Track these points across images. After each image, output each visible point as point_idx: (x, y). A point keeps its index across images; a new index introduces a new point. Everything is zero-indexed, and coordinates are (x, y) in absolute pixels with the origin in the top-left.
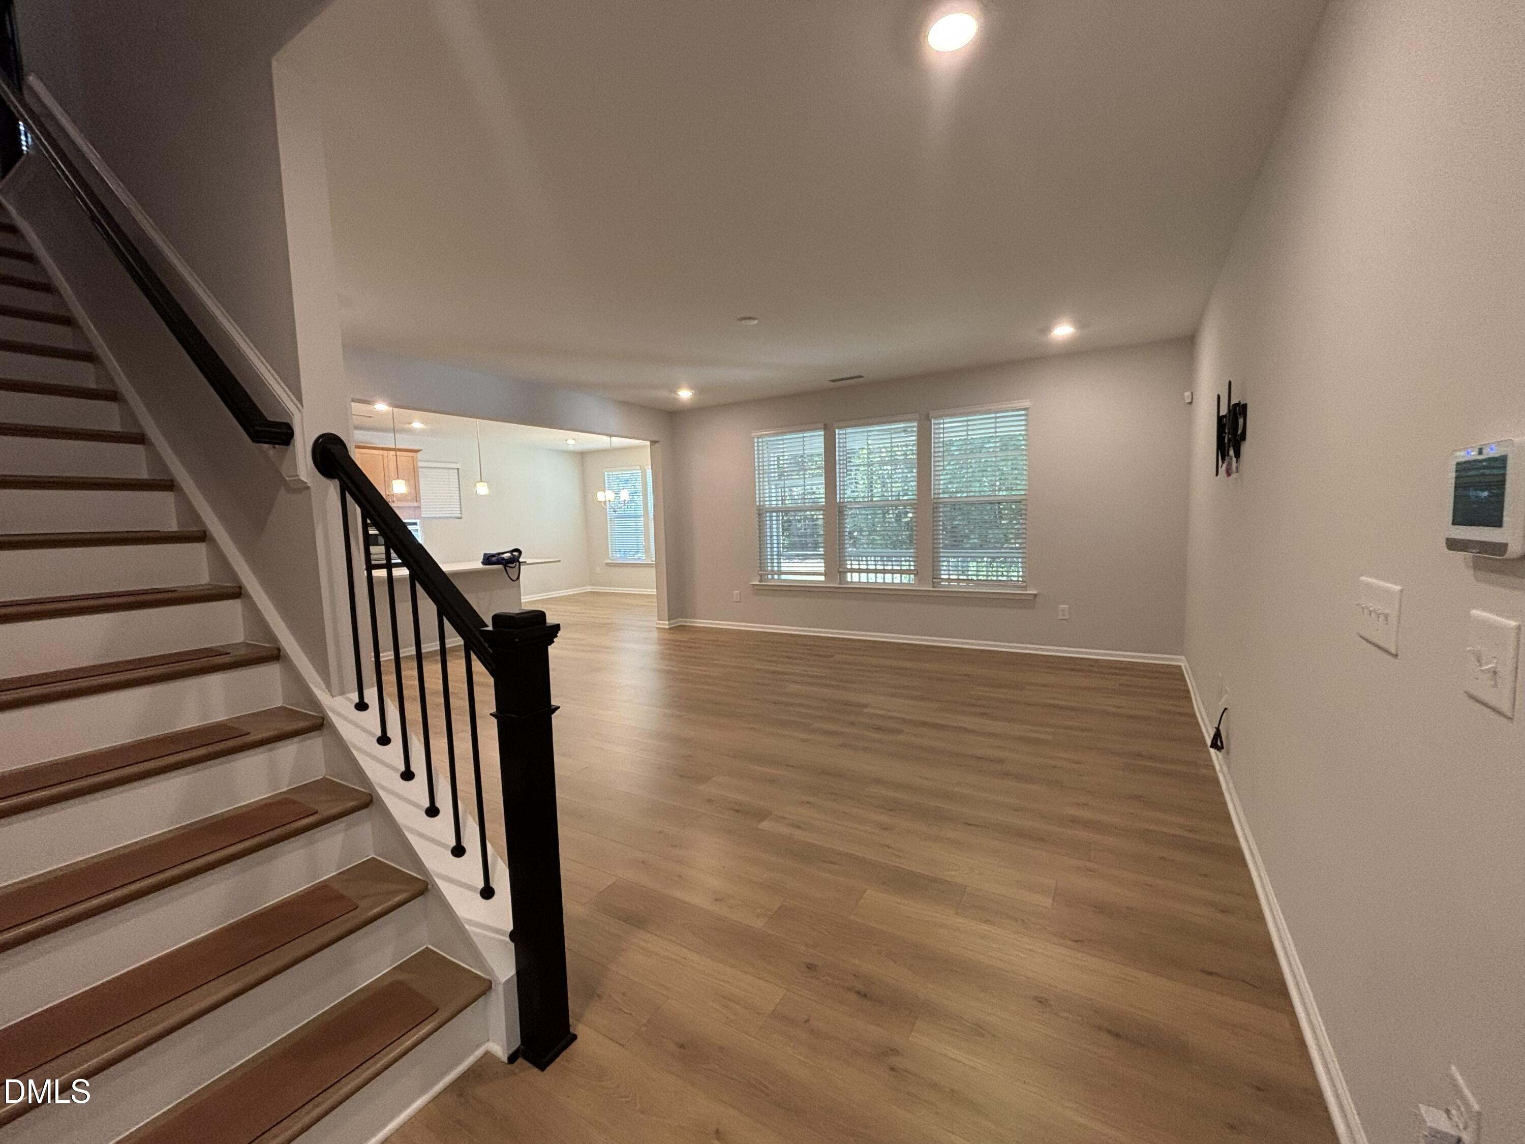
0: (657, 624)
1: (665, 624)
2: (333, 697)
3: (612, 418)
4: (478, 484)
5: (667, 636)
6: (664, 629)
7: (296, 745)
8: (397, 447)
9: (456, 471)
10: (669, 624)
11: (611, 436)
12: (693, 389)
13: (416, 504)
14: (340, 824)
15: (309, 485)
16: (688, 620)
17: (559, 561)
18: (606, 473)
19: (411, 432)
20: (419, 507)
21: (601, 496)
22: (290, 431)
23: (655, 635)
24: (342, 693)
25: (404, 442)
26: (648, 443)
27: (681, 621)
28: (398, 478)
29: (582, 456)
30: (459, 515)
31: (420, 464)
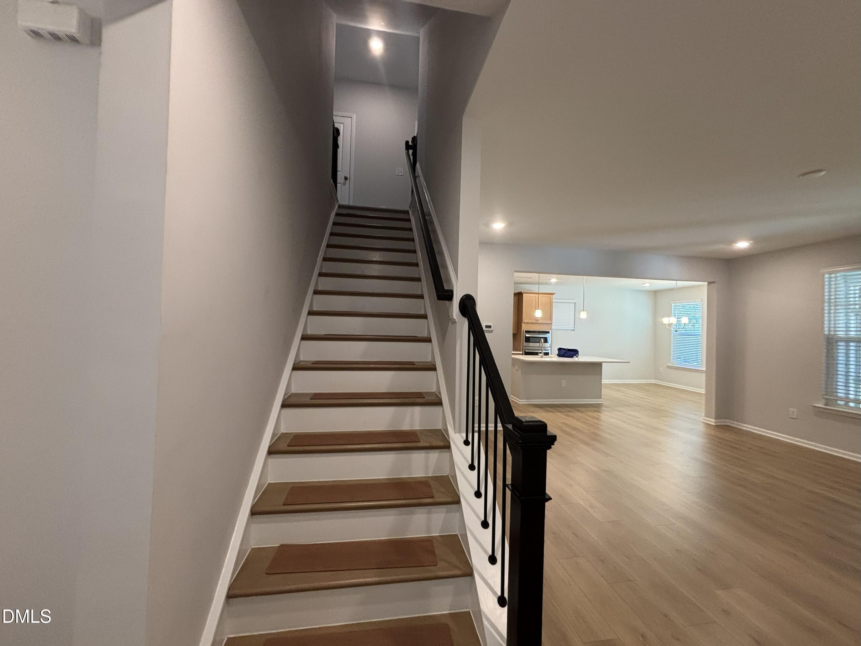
0: (704, 419)
1: (712, 422)
2: (455, 433)
3: (674, 268)
4: (581, 312)
5: (713, 432)
6: (710, 425)
7: (438, 454)
8: (540, 292)
9: (574, 304)
10: (715, 422)
11: (677, 280)
12: (751, 240)
13: (550, 322)
14: (443, 508)
15: (456, 321)
16: (735, 422)
17: (629, 362)
18: (673, 304)
19: (550, 284)
20: (551, 324)
21: (666, 320)
22: (452, 294)
23: (701, 428)
24: (460, 432)
25: (544, 289)
26: (706, 283)
27: (728, 422)
28: (538, 309)
29: (655, 293)
30: (574, 329)
31: (554, 300)
